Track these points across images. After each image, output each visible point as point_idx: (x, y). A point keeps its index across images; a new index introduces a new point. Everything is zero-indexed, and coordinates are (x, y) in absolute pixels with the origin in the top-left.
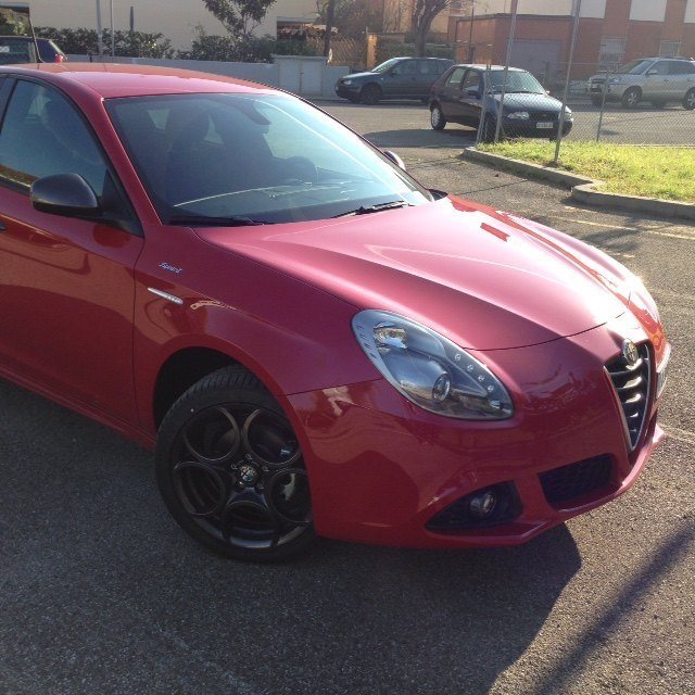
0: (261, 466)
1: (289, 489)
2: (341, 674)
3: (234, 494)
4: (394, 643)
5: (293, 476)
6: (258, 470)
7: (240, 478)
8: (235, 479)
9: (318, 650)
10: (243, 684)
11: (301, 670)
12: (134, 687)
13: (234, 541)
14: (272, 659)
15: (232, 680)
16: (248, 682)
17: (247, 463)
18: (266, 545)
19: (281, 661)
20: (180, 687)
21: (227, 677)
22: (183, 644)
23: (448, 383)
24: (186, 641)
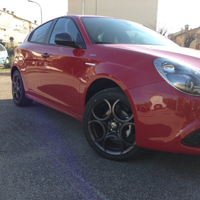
0: (119, 123)
1: (128, 132)
2: (143, 198)
3: (108, 133)
4: (166, 191)
5: (130, 126)
6: (118, 124)
7: (111, 128)
8: (109, 128)
9: (134, 189)
10: (102, 195)
11: (126, 194)
12: (61, 190)
13: (108, 152)
14: (115, 189)
15: (98, 193)
16: (104, 195)
17: (113, 121)
18: (119, 153)
19: (119, 190)
20: (78, 193)
21: (97, 192)
22: (83, 180)
23: (192, 83)
24: (84, 179)
